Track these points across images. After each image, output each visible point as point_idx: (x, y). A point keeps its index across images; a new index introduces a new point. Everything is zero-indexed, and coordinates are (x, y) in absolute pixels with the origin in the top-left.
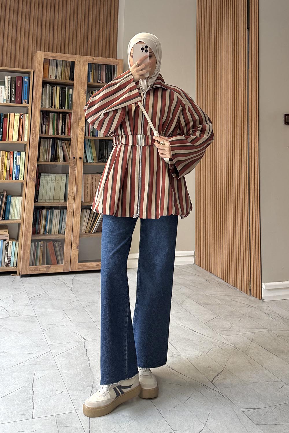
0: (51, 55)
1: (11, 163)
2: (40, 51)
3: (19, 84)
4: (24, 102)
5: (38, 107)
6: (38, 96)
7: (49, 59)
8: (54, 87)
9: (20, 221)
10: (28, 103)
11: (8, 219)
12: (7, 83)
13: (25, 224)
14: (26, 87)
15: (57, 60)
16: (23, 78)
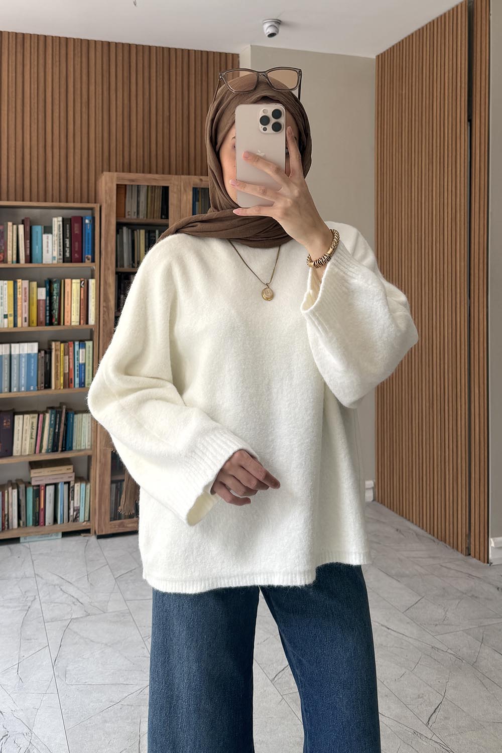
0: (128, 178)
1: (71, 360)
2: (109, 171)
3: (77, 230)
4: (86, 260)
5: (110, 267)
6: (109, 249)
7: (126, 185)
8: (135, 232)
9: (90, 453)
10: (93, 261)
11: (71, 449)
12: (56, 229)
13: (100, 457)
14: (88, 234)
15: (138, 186)
16: (82, 218)
